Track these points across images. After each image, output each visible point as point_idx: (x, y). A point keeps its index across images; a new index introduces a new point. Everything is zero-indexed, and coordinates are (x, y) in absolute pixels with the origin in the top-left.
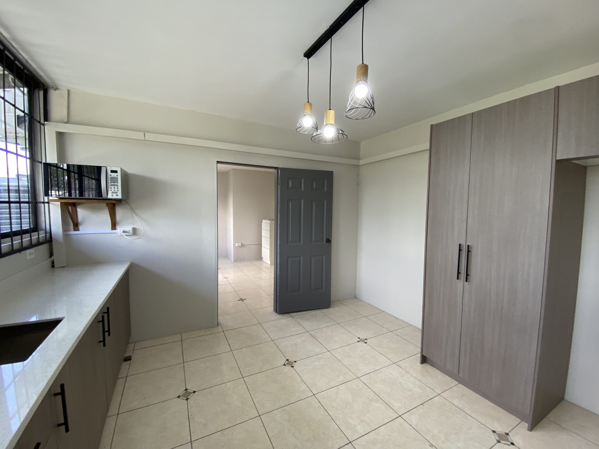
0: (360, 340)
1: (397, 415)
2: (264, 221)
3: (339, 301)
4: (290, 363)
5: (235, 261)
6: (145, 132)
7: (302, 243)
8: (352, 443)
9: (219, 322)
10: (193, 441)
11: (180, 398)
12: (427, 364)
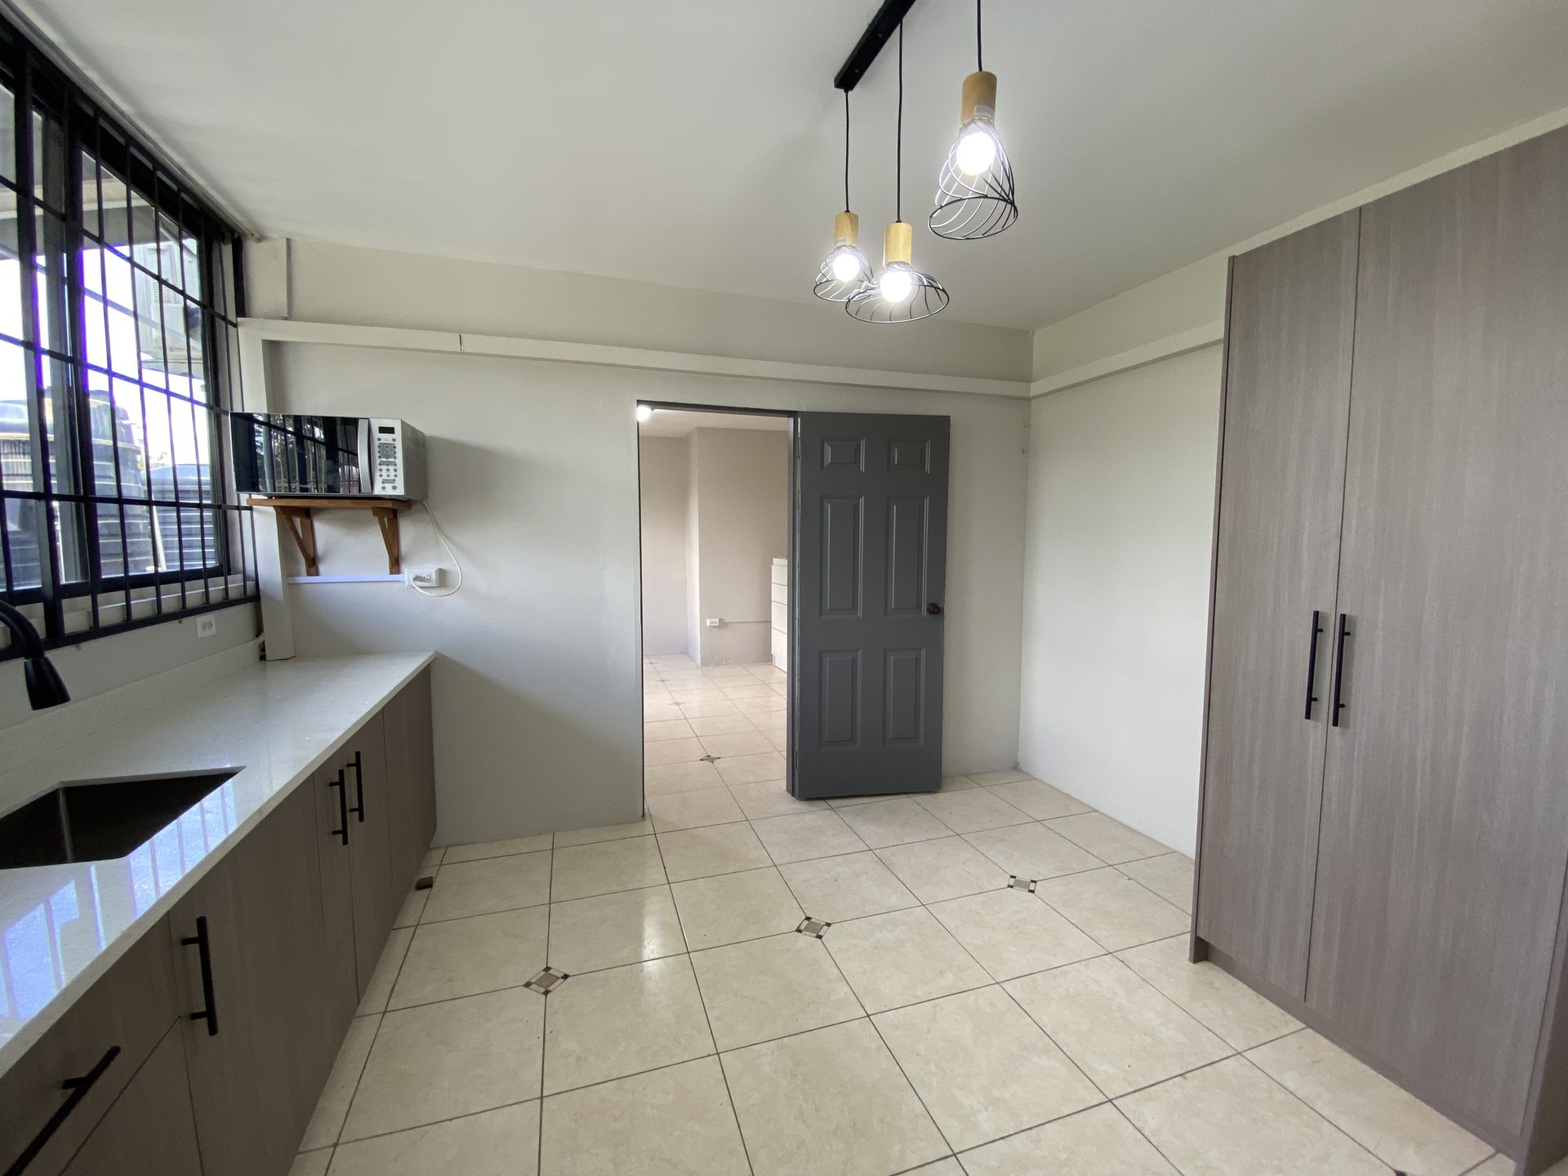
0: (1015, 883)
1: (1100, 1098)
2: (775, 561)
3: (967, 775)
4: (813, 928)
5: (706, 662)
6: (460, 333)
7: (860, 614)
8: (959, 1156)
9: (646, 811)
10: (548, 1096)
11: (531, 987)
12: (1212, 964)
